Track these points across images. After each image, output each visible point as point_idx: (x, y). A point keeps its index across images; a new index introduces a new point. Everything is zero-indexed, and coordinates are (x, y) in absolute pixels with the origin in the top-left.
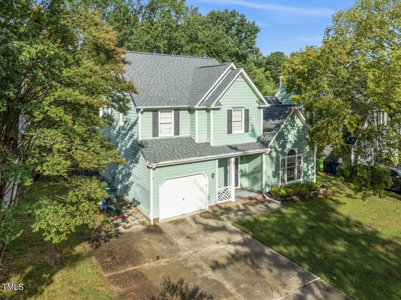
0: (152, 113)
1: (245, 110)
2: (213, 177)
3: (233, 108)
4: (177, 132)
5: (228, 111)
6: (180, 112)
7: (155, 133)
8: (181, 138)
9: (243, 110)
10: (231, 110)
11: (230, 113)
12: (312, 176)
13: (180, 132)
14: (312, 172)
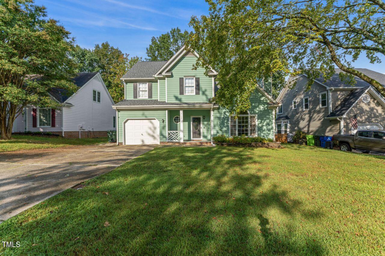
0: (133, 84)
1: (196, 78)
2: (163, 122)
3: (184, 76)
4: (150, 96)
5: (180, 78)
6: (153, 83)
7: (135, 96)
8: (153, 100)
9: (194, 78)
10: (183, 78)
11: (181, 80)
12: (267, 131)
13: (153, 97)
14: (267, 128)
